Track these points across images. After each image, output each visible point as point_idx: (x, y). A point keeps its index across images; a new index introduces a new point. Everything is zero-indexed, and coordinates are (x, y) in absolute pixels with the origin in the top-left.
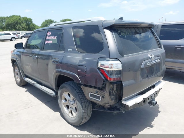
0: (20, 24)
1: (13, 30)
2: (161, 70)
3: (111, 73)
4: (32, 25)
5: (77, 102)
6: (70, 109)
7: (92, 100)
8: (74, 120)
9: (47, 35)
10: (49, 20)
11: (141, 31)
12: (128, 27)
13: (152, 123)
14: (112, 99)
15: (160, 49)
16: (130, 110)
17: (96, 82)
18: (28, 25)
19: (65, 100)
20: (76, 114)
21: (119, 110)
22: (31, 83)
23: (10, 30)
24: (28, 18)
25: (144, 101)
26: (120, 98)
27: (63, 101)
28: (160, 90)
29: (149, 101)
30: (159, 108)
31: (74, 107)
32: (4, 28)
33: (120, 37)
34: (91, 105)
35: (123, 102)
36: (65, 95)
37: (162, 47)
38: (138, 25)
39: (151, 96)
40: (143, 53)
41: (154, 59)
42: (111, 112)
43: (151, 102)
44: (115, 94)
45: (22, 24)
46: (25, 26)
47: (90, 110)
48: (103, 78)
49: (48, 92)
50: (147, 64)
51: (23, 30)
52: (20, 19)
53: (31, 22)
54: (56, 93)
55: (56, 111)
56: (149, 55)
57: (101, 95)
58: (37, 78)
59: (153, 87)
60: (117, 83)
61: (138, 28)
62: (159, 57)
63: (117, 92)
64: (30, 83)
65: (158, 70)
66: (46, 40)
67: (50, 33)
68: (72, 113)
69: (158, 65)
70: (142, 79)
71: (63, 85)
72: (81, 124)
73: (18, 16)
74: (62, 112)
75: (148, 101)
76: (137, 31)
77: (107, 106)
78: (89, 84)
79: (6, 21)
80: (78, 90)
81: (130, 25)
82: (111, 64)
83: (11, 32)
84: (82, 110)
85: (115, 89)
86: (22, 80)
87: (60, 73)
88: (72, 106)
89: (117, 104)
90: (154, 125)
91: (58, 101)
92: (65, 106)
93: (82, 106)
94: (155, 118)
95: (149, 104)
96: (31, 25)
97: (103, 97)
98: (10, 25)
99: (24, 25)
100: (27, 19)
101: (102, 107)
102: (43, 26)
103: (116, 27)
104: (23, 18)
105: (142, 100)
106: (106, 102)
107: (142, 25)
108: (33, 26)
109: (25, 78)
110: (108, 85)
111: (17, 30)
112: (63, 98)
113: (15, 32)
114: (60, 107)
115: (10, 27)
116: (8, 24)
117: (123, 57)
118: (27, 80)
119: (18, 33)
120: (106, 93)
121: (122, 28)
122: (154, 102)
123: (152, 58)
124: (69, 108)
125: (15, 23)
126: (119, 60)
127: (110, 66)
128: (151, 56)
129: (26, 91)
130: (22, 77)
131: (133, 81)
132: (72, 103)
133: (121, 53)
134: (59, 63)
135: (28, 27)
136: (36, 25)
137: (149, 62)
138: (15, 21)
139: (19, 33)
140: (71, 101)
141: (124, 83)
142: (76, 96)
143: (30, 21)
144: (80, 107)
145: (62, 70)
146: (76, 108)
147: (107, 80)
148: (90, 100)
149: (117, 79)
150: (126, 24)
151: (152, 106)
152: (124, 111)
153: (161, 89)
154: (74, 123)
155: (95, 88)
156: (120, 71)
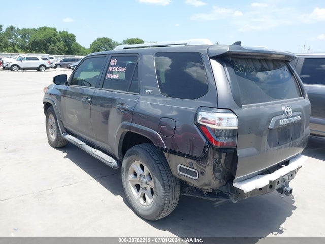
0: (55, 42)
1: (42, 53)
2: (303, 135)
3: (218, 133)
4: (75, 46)
5: (156, 178)
6: (141, 191)
7: (182, 178)
8: (148, 210)
9: (109, 65)
10: (104, 38)
11: (271, 65)
12: (249, 59)
13: (281, 226)
14: (216, 178)
15: (301, 99)
16: (246, 198)
17: (192, 147)
18: (68, 45)
19: (133, 176)
20: (152, 200)
21: (228, 198)
22: (77, 143)
23: (37, 52)
24: (69, 33)
25: (271, 185)
26: (230, 177)
27: (131, 177)
28: (298, 169)
29: (278, 188)
30: (294, 201)
31: (149, 189)
32: (27, 48)
33: (236, 73)
34: (179, 186)
35: (235, 185)
36: (135, 166)
37: (306, 95)
38: (267, 57)
39: (284, 178)
40: (272, 104)
41: (291, 114)
42: (214, 199)
43: (282, 188)
44: (222, 169)
45: (58, 44)
46: (63, 47)
47: (176, 195)
48: (204, 140)
49: (106, 160)
50: (279, 122)
51: (59, 53)
52: (55, 35)
53: (74, 40)
54: (120, 163)
55: (116, 194)
56: (283, 108)
57: (198, 169)
58: (86, 135)
59: (287, 163)
60: (228, 150)
61: (266, 61)
62: (300, 113)
63: (226, 166)
64: (74, 143)
65: (297, 135)
66: (107, 72)
67: (115, 61)
68: (144, 198)
69: (298, 125)
70: (269, 147)
71: (134, 149)
72: (160, 218)
73: (51, 29)
74: (128, 195)
75: (277, 186)
76: (265, 65)
77: (207, 189)
78: (178, 150)
79: (32, 37)
80: (158, 159)
81: (253, 56)
82: (220, 119)
83: (39, 56)
84: (163, 194)
85: (223, 161)
86: (59, 137)
87: (130, 129)
88: (146, 186)
89: (224, 187)
90: (285, 229)
91: (122, 175)
92: (132, 186)
93: (164, 187)
94: (287, 218)
95: (279, 192)
96: (73, 45)
97: (202, 173)
98: (37, 43)
99: (61, 45)
100: (67, 35)
101: (199, 191)
103: (232, 57)
104: (60, 32)
105: (267, 183)
106: (207, 182)
107: (275, 56)
108: (76, 48)
109: (65, 135)
110: (212, 153)
111: (50, 53)
112: (131, 171)
113: (46, 56)
114: (125, 186)
115: (37, 47)
116: (34, 42)
117: (240, 107)
118: (69, 137)
119: (50, 58)
120: (207, 168)
121: (240, 58)
122: (287, 188)
123: (288, 113)
124: (141, 188)
125: (46, 40)
126: (233, 112)
127: (217, 122)
128: (286, 110)
129: (65, 157)
130: (60, 133)
131: (254, 149)
132: (145, 180)
133: (238, 100)
134: (129, 111)
135: (67, 49)
136: (81, 46)
137: (283, 119)
138: (48, 37)
139: (53, 58)
140: (144, 178)
141: (239, 152)
142: (155, 169)
143: (72, 38)
144: (159, 187)
145: (134, 125)
146: (152, 190)
147: (210, 144)
148: (178, 177)
149: (228, 143)
150: (247, 54)
151: (284, 196)
152: (235, 200)
153: (301, 167)
154: (148, 216)
155: (189, 156)
156: (234, 130)
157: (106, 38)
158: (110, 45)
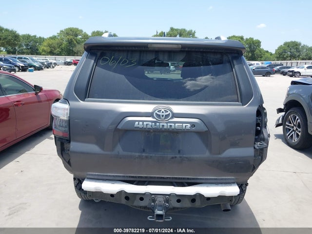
4: (259, 52)
10: (292, 42)
18: (252, 51)
24: (255, 39)
29: (143, 205)
39: (153, 196)
41: (167, 119)
53: (259, 46)
70: (120, 150)
75: (140, 203)
96: (257, 51)
100: (253, 41)
102: (277, 52)
104: (247, 39)
108: (259, 54)
117: (82, 100)
126: (69, 103)
128: (156, 111)
135: (250, 55)
143: (256, 45)
157: (295, 41)
158: (298, 49)
